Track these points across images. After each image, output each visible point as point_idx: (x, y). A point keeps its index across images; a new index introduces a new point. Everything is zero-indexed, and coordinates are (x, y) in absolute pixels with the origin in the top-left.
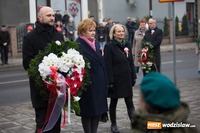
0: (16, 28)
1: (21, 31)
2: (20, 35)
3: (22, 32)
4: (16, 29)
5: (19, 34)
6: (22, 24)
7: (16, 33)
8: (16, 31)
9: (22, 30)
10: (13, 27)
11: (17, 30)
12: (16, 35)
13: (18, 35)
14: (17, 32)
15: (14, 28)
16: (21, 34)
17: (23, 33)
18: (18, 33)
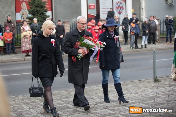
0: (69, 23)
1: (73, 26)
2: (73, 29)
6: (75, 20)
8: (69, 26)
9: (74, 24)
10: (67, 22)
12: (69, 29)
13: (71, 29)
18: (71, 27)
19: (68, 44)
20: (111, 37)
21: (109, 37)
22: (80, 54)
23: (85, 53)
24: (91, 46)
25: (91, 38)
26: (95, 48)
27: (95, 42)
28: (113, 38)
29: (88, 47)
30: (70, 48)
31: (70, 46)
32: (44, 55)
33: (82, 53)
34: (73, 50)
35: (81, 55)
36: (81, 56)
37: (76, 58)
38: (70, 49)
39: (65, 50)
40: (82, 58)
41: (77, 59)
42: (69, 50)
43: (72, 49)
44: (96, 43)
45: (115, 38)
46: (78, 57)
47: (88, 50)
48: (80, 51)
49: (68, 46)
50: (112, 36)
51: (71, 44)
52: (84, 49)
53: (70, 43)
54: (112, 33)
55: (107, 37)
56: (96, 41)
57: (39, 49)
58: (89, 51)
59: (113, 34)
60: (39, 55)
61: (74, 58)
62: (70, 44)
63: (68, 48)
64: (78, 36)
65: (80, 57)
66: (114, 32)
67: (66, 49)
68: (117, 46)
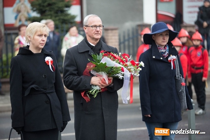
0: (117, 31)
1: (126, 38)
2: (124, 44)
3: (128, 40)
4: (117, 34)
5: (124, 42)
6: (129, 25)
7: (118, 40)
9: (129, 35)
10: (112, 30)
11: (119, 36)
13: (122, 46)
14: (120, 39)
15: (114, 31)
16: (126, 43)
17: (131, 41)
18: (122, 40)
19: (71, 69)
20: (161, 58)
21: (158, 58)
22: (96, 86)
23: (105, 83)
24: (115, 70)
25: (115, 55)
26: (123, 73)
27: (123, 62)
28: (166, 60)
29: (111, 72)
30: (76, 77)
31: (76, 72)
32: (33, 86)
33: (100, 84)
34: (81, 79)
35: (98, 88)
36: (97, 90)
37: (89, 93)
38: (76, 79)
39: (67, 81)
40: (99, 94)
41: (91, 95)
42: (75, 81)
43: (79, 79)
44: (125, 64)
45: (171, 60)
46: (92, 92)
47: (111, 78)
48: (95, 80)
49: (72, 74)
50: (164, 56)
51: (77, 70)
52: (102, 76)
53: (74, 68)
54: (163, 51)
55: (154, 57)
56: (124, 60)
57: (23, 77)
58: (112, 81)
59: (165, 53)
60: (24, 89)
61: (85, 95)
62: (75, 70)
63: (71, 77)
64: (89, 53)
65: (95, 92)
66: (167, 48)
67: (69, 80)
68: (175, 76)
